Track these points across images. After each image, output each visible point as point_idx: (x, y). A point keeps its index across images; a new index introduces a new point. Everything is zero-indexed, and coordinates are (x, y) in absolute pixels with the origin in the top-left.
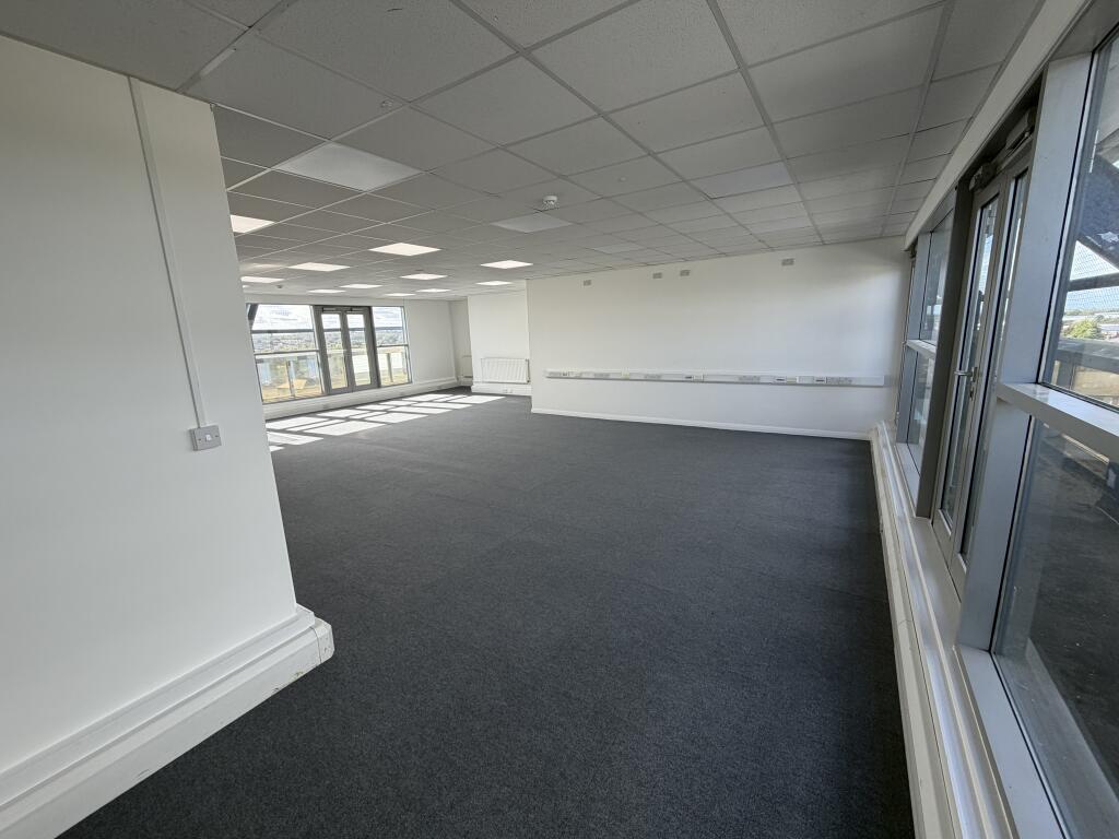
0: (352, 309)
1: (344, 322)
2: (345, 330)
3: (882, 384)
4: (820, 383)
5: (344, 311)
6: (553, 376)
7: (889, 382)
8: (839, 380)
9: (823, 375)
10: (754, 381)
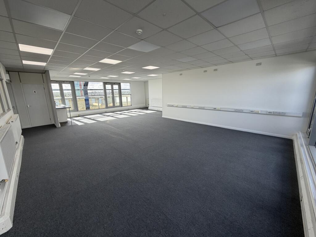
0: (115, 84)
1: (112, 87)
2: (112, 89)
3: (301, 116)
4: (270, 114)
5: (112, 84)
6: (169, 106)
7: (304, 115)
8: (279, 113)
9: (272, 111)
10: (241, 111)
